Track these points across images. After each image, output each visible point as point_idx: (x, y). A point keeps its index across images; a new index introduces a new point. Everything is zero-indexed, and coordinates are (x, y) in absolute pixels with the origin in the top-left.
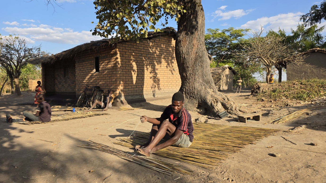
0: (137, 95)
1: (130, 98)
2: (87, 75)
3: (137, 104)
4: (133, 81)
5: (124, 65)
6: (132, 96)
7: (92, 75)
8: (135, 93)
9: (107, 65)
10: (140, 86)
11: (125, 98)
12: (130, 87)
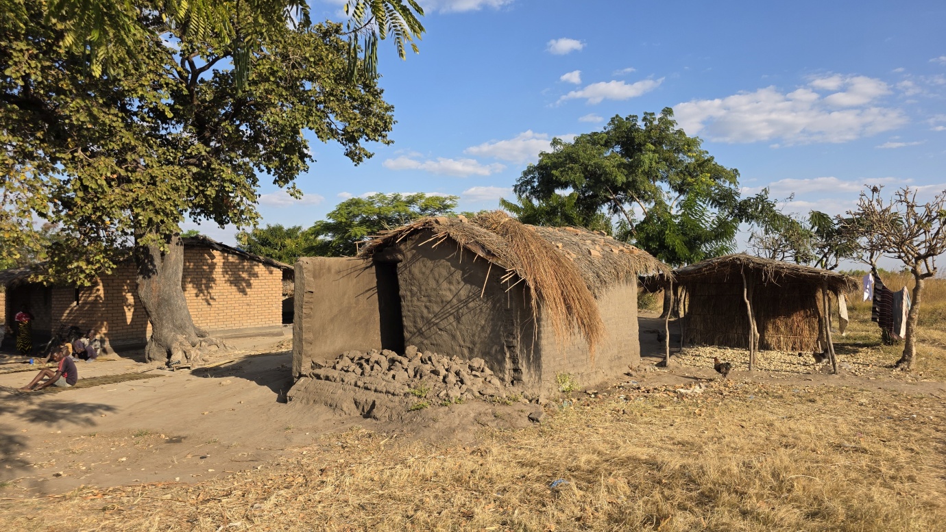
0: (133, 339)
1: (120, 343)
2: (66, 308)
3: (131, 352)
4: (126, 319)
5: (109, 298)
6: (124, 340)
7: (72, 310)
8: (129, 337)
9: (88, 297)
10: (140, 326)
11: (110, 344)
12: (121, 328)
